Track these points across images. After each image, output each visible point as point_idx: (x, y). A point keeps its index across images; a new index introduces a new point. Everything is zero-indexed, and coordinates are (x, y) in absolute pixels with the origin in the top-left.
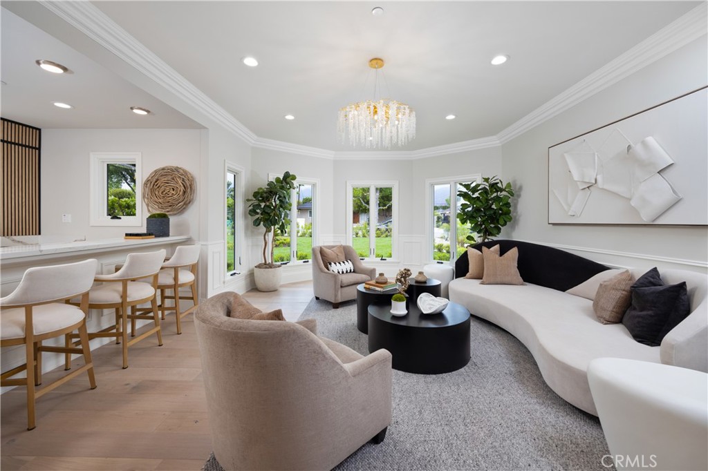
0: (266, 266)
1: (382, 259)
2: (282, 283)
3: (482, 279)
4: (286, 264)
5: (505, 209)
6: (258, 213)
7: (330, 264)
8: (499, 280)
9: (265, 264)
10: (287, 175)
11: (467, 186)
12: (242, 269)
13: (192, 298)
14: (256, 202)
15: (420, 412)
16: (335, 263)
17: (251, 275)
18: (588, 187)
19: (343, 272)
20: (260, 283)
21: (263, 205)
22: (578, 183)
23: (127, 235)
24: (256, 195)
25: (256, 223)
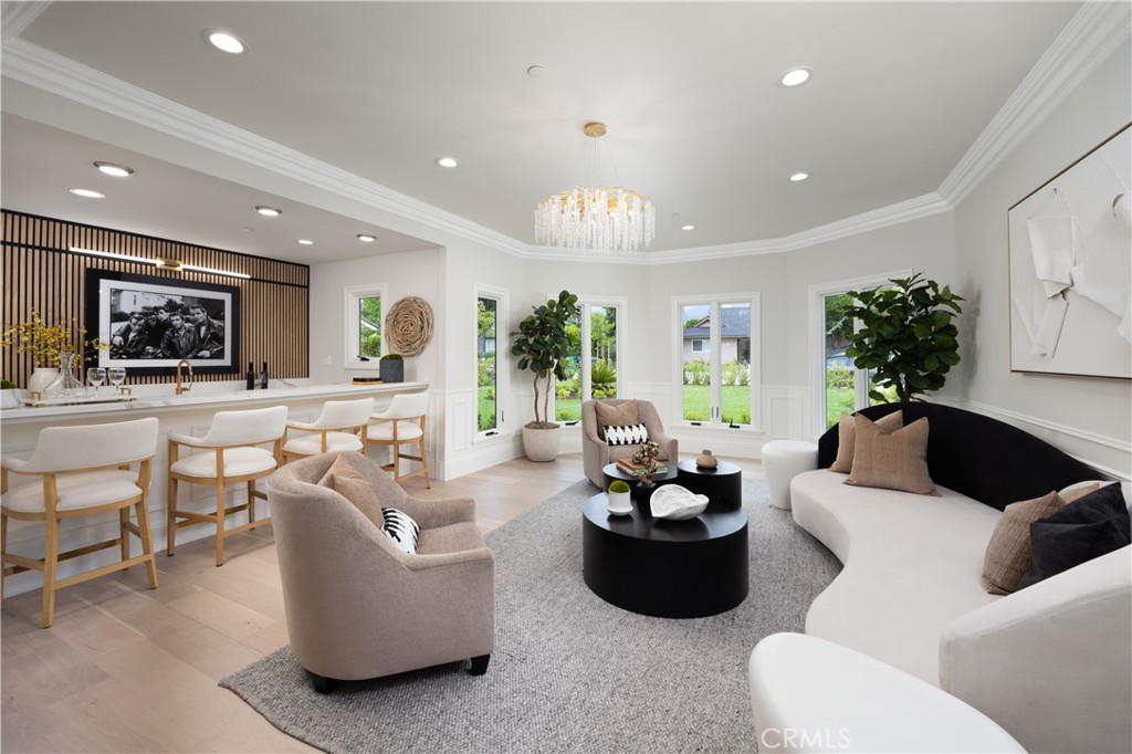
0: (539, 425)
1: (731, 426)
2: (560, 453)
3: (849, 473)
4: (574, 424)
5: (942, 338)
6: (524, 352)
7: (607, 428)
8: (876, 478)
9: (537, 422)
10: (564, 295)
11: (865, 296)
12: (506, 429)
13: (420, 459)
14: (523, 337)
15: (567, 658)
16: (615, 428)
17: (520, 437)
18: (1063, 292)
19: (626, 442)
20: (530, 450)
21: (531, 341)
22: (1045, 283)
23: (355, 380)
24: (522, 325)
25: (523, 365)
